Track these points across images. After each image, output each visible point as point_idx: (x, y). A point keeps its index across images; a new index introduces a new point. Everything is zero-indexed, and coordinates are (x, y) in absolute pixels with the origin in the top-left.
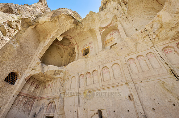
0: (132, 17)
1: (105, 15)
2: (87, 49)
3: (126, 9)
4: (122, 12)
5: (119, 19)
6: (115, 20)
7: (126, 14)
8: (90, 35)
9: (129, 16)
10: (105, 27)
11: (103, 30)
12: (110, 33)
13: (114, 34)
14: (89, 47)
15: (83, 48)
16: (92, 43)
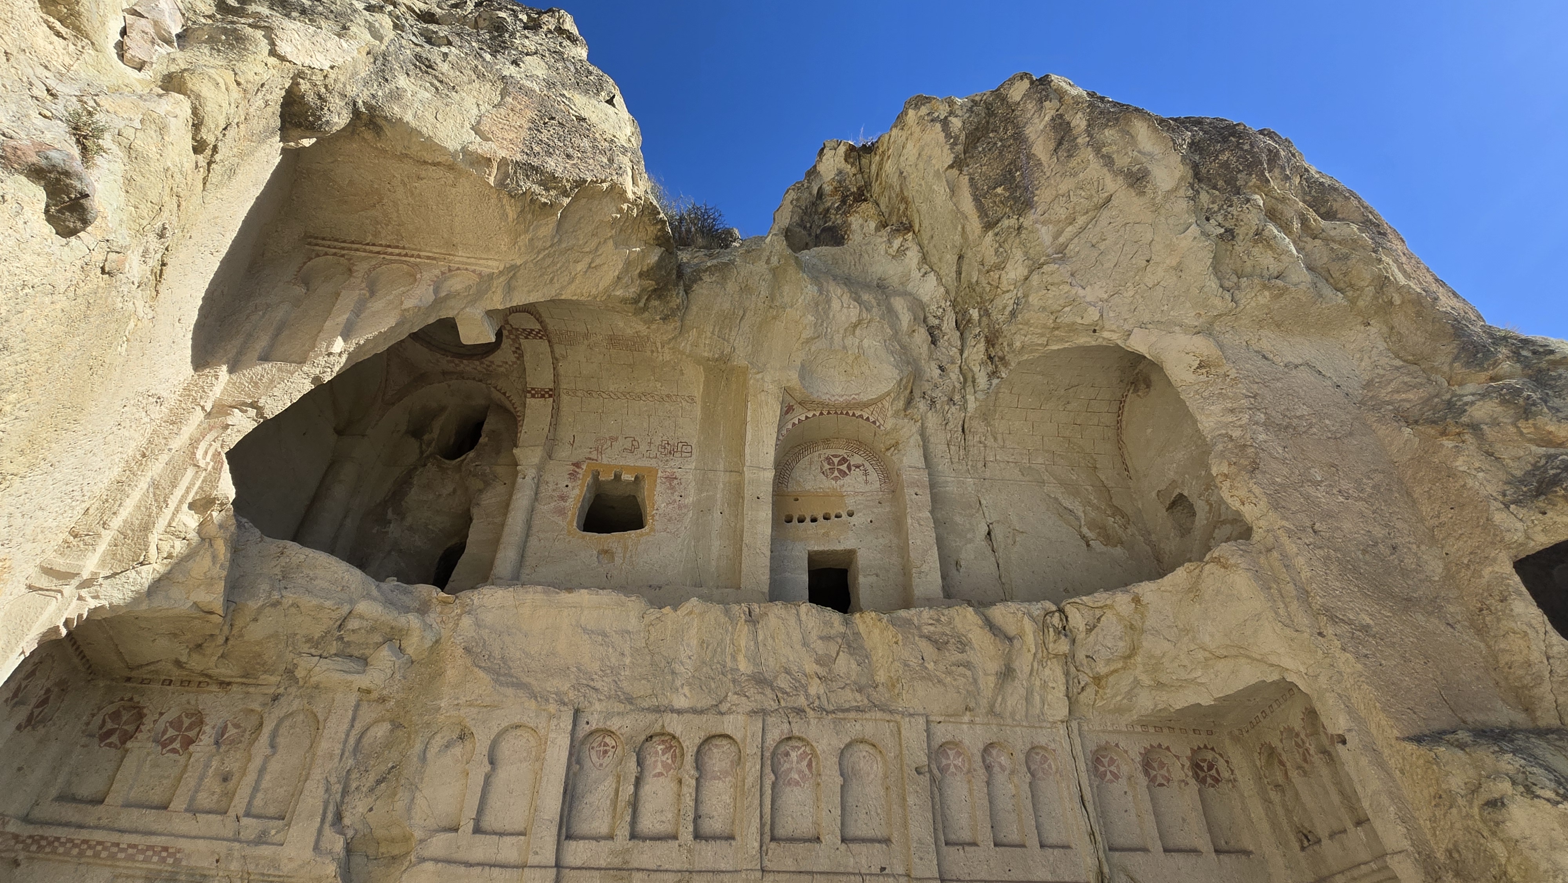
0: (990, 442)
1: (855, 326)
2: (627, 477)
3: (982, 380)
4: (954, 374)
5: (922, 405)
6: (901, 404)
7: (972, 405)
8: (698, 392)
9: (978, 426)
10: (822, 404)
11: (800, 415)
12: (830, 452)
13: (856, 472)
14: (652, 471)
15: (594, 455)
16: (684, 455)
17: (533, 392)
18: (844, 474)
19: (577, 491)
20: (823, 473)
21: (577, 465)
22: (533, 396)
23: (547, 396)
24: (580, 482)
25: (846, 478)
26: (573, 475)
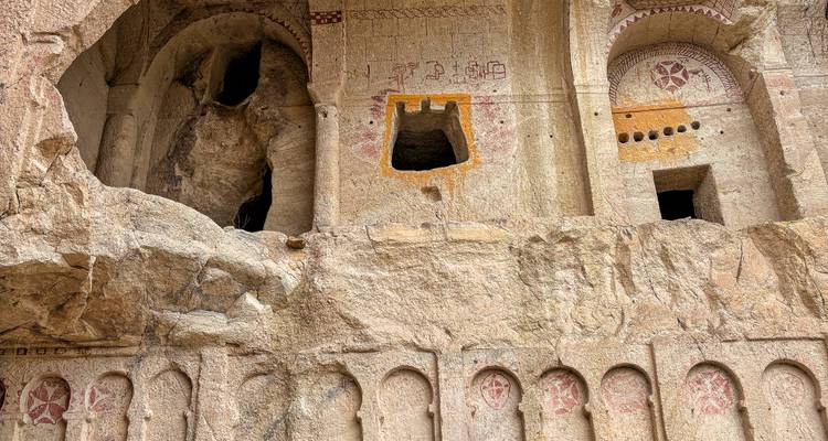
2: (436, 107)
12: (659, 59)
13: (693, 79)
14: (465, 99)
15: (394, 86)
16: (497, 76)
17: (318, 17)
18: (681, 83)
19: (383, 128)
20: (656, 83)
21: (378, 99)
22: (318, 22)
23: (335, 20)
24: (384, 118)
25: (684, 87)
26: (375, 110)
